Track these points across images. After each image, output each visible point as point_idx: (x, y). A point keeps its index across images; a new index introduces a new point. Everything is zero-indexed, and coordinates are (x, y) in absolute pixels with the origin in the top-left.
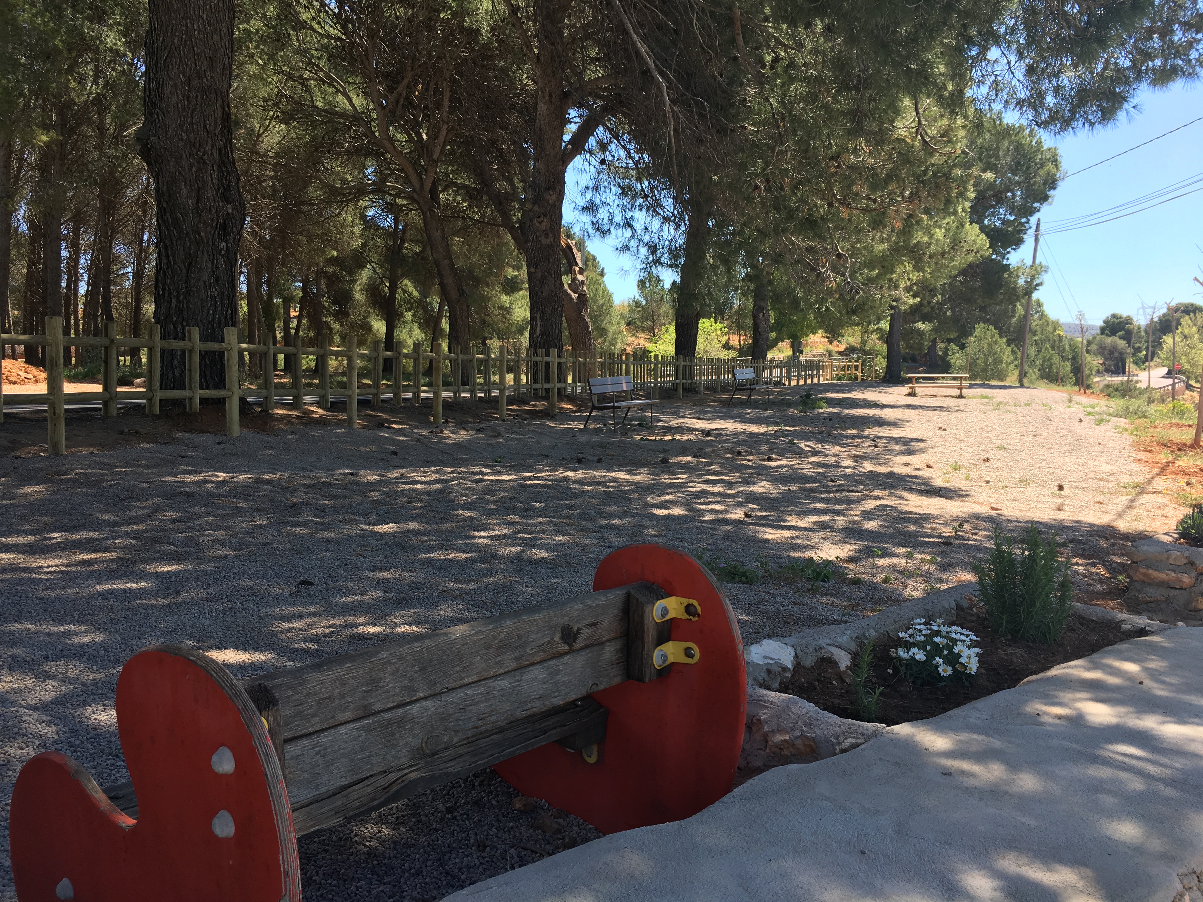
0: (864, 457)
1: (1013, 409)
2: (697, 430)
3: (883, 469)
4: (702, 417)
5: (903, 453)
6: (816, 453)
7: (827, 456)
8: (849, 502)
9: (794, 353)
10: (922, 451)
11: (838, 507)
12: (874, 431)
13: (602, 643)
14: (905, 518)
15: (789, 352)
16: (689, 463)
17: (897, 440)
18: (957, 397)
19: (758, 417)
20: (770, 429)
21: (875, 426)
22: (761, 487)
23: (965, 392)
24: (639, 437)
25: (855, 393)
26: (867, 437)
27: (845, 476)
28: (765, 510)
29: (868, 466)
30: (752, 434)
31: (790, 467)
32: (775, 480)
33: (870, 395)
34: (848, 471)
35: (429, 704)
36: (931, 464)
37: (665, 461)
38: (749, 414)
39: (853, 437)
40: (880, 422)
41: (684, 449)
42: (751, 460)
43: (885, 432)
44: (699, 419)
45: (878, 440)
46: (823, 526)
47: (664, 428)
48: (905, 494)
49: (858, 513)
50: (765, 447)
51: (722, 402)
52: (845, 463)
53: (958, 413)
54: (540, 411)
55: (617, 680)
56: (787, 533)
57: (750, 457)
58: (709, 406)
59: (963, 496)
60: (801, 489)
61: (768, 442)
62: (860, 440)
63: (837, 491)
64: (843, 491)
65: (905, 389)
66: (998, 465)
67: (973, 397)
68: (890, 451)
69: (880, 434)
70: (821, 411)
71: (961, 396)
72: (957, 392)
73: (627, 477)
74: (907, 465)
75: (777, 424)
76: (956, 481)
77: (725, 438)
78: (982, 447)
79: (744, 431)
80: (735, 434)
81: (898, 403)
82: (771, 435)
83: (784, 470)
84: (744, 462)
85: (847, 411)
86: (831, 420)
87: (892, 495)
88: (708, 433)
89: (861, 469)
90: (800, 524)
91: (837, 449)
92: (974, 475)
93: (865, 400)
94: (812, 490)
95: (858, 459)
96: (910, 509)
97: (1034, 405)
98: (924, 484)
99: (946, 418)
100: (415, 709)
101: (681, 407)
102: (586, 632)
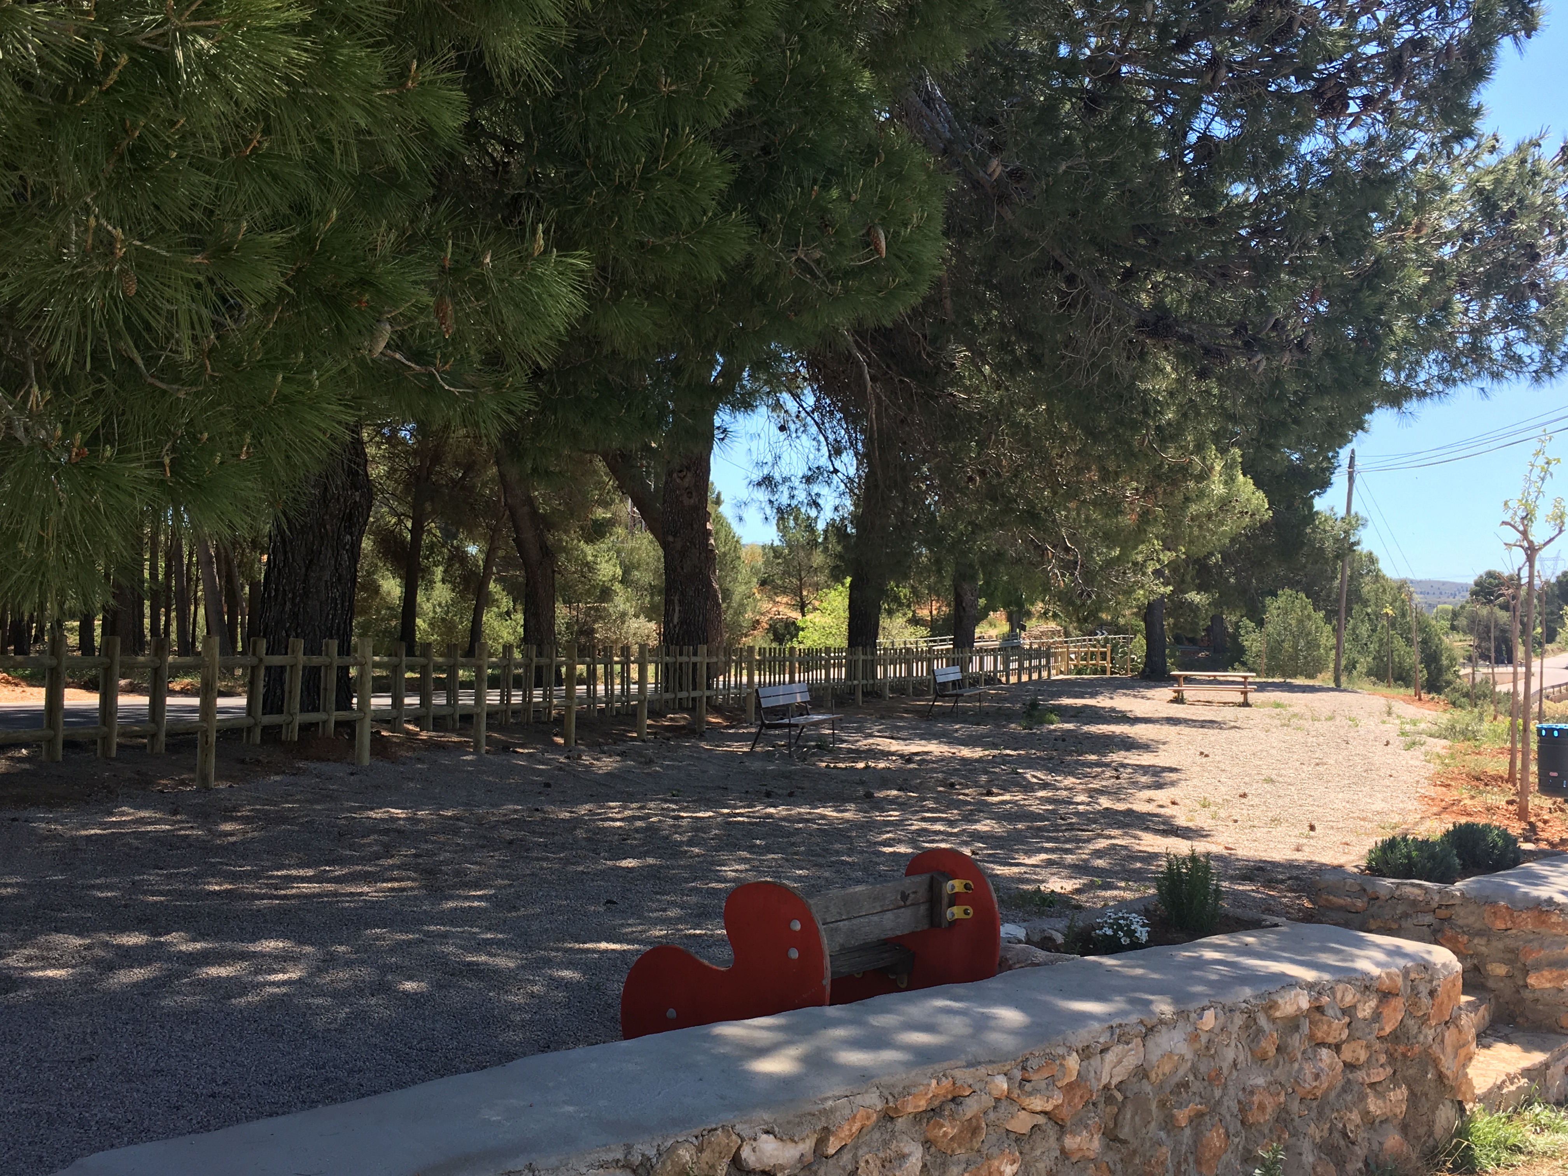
0: (1101, 792)
1: (1307, 724)
2: (893, 754)
3: (1121, 807)
4: (895, 735)
5: (1149, 787)
6: (1045, 786)
7: (1058, 790)
8: (1078, 840)
9: (1012, 629)
10: (1173, 784)
11: (1068, 846)
12: (1116, 757)
13: (919, 904)
14: (1134, 856)
15: (1005, 628)
16: (897, 797)
17: (1145, 769)
18: (1240, 705)
19: (970, 736)
20: (987, 753)
21: (1120, 750)
22: (984, 826)
23: (1252, 697)
24: (824, 764)
25: (1100, 698)
26: (1107, 765)
27: (1077, 814)
28: (992, 849)
29: (1105, 802)
30: (964, 760)
31: (1015, 803)
32: (999, 817)
33: (1121, 702)
34: (1081, 808)
35: (846, 922)
36: (1178, 800)
37: (869, 796)
38: (956, 731)
39: (1091, 765)
40: (1129, 744)
41: (885, 779)
42: (970, 794)
43: (1134, 758)
44: (892, 738)
45: (1121, 770)
46: (1050, 863)
47: (850, 751)
48: (1140, 833)
49: (1087, 851)
50: (984, 778)
51: (916, 711)
52: (1079, 799)
53: (1233, 731)
54: (683, 727)
55: (926, 927)
56: (1016, 870)
57: (967, 791)
58: (902, 719)
59: (1203, 836)
60: (1029, 828)
61: (986, 772)
62: (1099, 770)
63: (1066, 830)
64: (1072, 829)
65: (1168, 693)
66: (1256, 801)
67: (1263, 705)
68: (1135, 784)
69: (1126, 761)
70: (1052, 727)
71: (1246, 704)
72: (1240, 698)
73: (835, 814)
74: (1150, 801)
75: (995, 746)
76: (1201, 820)
77: (931, 765)
78: (1247, 779)
79: (953, 758)
80: (942, 759)
81: (1156, 715)
82: (989, 762)
83: (1008, 806)
84: (961, 797)
85: (1085, 728)
86: (1064, 740)
87: (1126, 834)
88: (908, 758)
89: (1096, 806)
90: (1028, 861)
91: (1070, 781)
92: (1223, 813)
93: (1113, 710)
94: (1039, 829)
95: (1094, 793)
96: (1141, 848)
97: (1338, 719)
98: (1163, 824)
99: (1213, 739)
100: (841, 924)
101: (866, 721)
102: (912, 896)
